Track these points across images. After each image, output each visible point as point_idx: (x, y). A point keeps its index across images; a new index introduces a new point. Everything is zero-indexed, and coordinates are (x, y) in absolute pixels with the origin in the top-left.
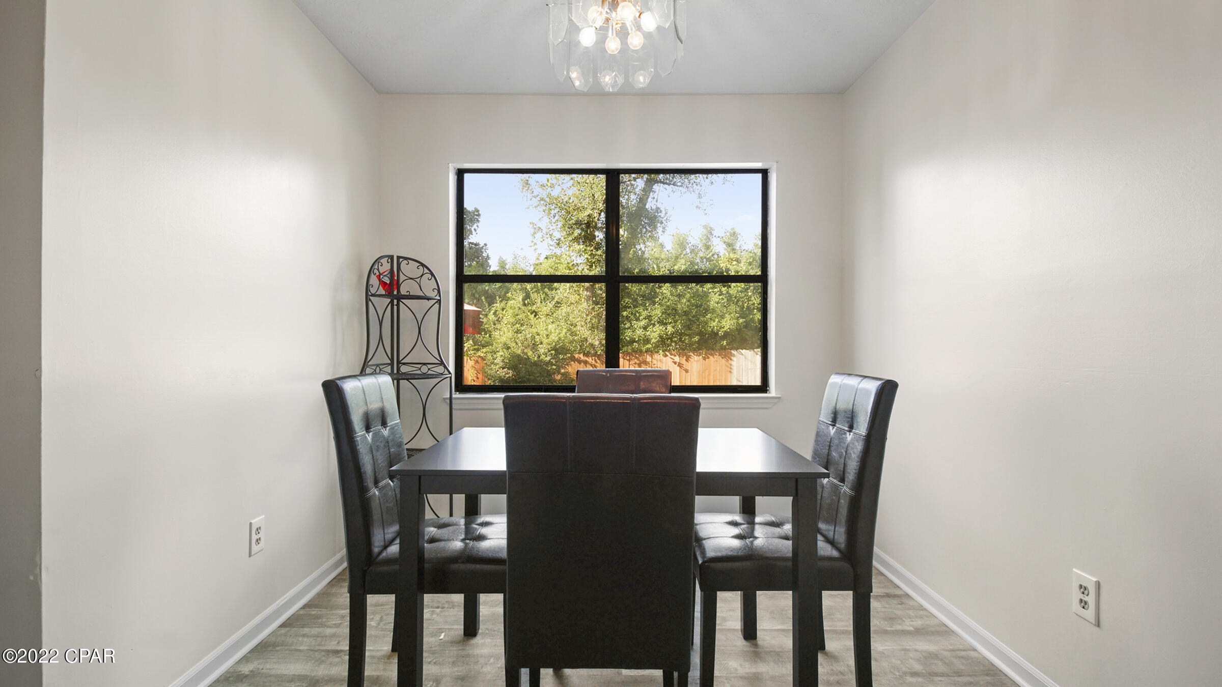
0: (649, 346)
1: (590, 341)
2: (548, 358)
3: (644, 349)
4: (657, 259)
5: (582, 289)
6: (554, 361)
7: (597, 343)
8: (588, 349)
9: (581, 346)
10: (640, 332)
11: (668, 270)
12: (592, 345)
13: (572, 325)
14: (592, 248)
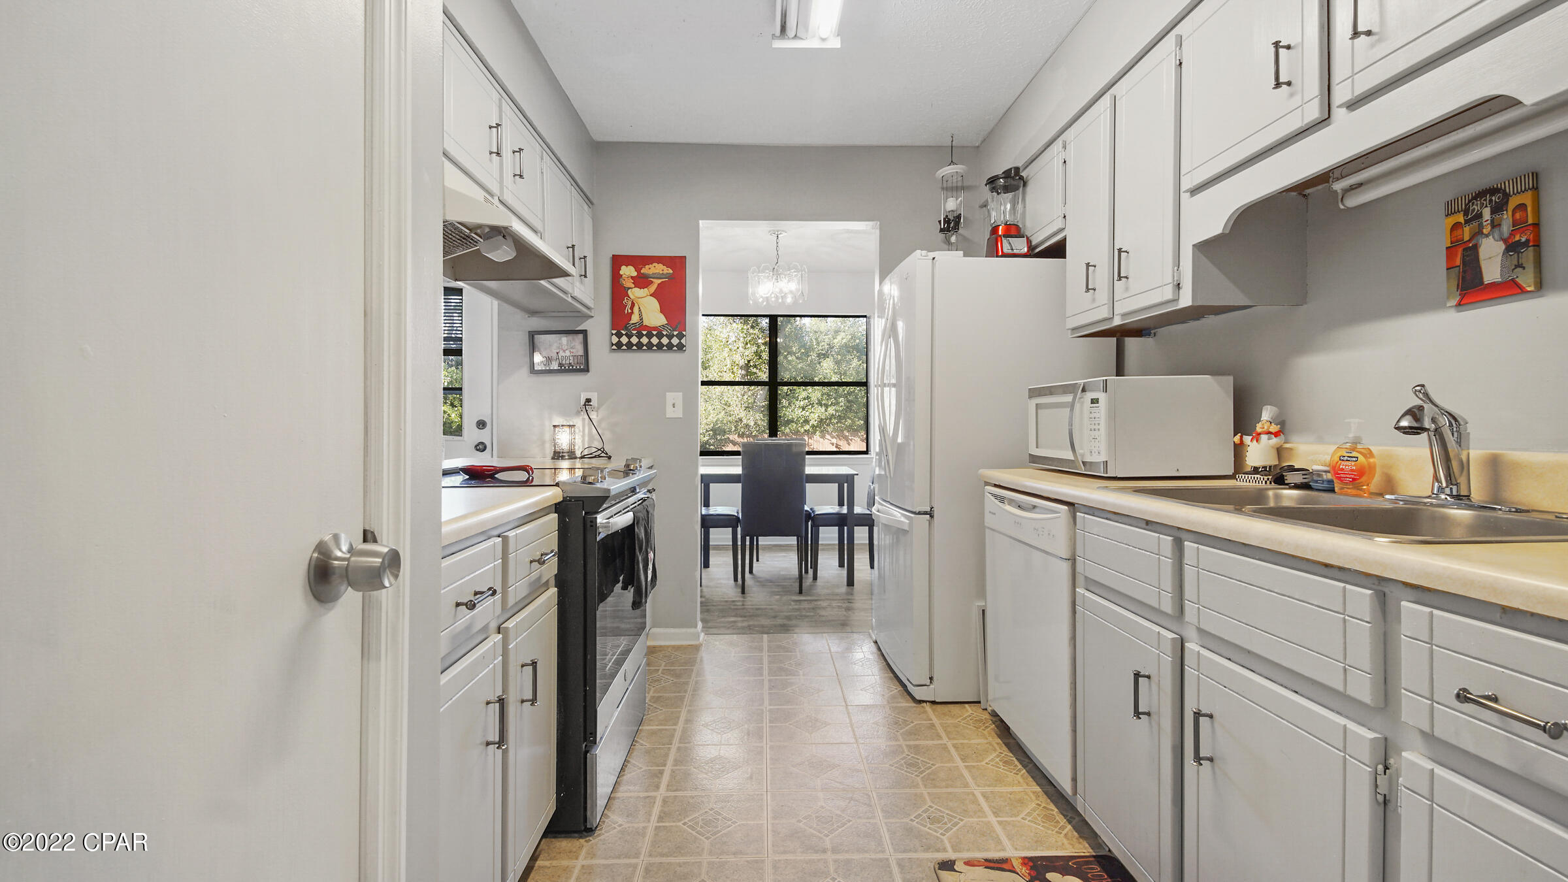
0: (807, 427)
1: (745, 421)
2: (706, 439)
3: (802, 430)
4: (816, 332)
5: (736, 368)
6: (712, 441)
7: (752, 424)
8: (742, 430)
9: (735, 427)
10: (799, 412)
11: (827, 345)
12: (747, 426)
13: (726, 405)
14: (748, 326)
